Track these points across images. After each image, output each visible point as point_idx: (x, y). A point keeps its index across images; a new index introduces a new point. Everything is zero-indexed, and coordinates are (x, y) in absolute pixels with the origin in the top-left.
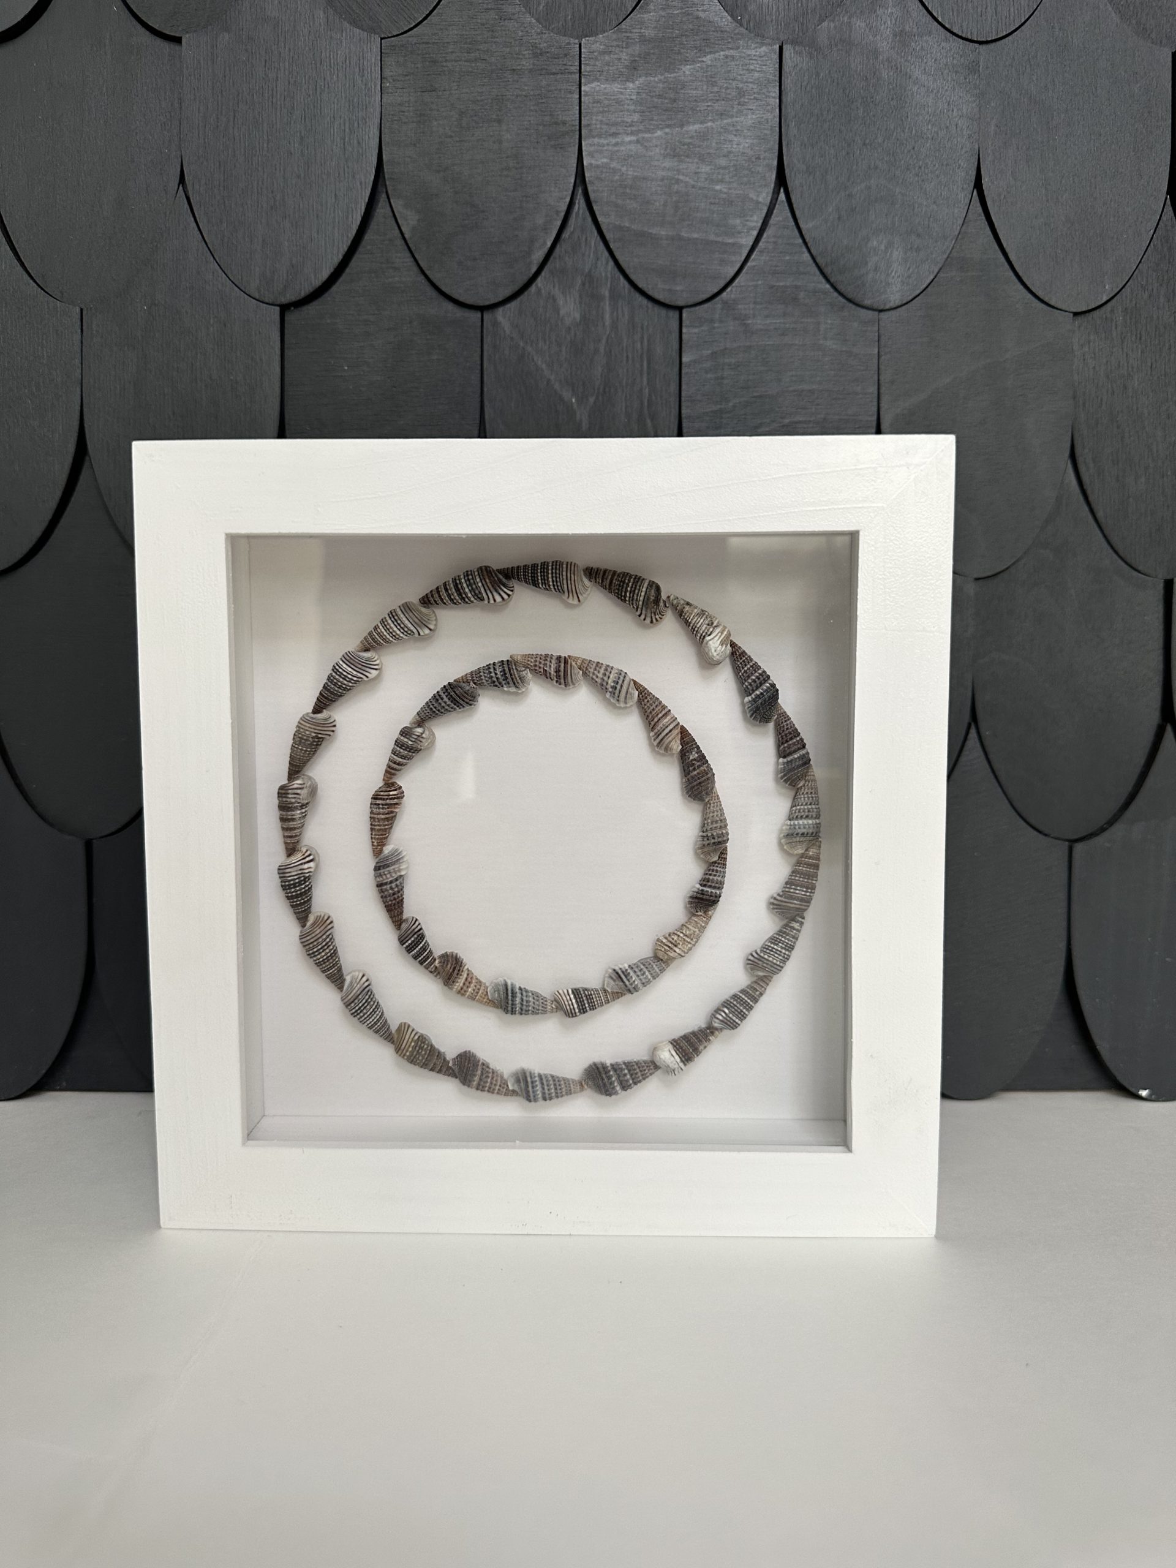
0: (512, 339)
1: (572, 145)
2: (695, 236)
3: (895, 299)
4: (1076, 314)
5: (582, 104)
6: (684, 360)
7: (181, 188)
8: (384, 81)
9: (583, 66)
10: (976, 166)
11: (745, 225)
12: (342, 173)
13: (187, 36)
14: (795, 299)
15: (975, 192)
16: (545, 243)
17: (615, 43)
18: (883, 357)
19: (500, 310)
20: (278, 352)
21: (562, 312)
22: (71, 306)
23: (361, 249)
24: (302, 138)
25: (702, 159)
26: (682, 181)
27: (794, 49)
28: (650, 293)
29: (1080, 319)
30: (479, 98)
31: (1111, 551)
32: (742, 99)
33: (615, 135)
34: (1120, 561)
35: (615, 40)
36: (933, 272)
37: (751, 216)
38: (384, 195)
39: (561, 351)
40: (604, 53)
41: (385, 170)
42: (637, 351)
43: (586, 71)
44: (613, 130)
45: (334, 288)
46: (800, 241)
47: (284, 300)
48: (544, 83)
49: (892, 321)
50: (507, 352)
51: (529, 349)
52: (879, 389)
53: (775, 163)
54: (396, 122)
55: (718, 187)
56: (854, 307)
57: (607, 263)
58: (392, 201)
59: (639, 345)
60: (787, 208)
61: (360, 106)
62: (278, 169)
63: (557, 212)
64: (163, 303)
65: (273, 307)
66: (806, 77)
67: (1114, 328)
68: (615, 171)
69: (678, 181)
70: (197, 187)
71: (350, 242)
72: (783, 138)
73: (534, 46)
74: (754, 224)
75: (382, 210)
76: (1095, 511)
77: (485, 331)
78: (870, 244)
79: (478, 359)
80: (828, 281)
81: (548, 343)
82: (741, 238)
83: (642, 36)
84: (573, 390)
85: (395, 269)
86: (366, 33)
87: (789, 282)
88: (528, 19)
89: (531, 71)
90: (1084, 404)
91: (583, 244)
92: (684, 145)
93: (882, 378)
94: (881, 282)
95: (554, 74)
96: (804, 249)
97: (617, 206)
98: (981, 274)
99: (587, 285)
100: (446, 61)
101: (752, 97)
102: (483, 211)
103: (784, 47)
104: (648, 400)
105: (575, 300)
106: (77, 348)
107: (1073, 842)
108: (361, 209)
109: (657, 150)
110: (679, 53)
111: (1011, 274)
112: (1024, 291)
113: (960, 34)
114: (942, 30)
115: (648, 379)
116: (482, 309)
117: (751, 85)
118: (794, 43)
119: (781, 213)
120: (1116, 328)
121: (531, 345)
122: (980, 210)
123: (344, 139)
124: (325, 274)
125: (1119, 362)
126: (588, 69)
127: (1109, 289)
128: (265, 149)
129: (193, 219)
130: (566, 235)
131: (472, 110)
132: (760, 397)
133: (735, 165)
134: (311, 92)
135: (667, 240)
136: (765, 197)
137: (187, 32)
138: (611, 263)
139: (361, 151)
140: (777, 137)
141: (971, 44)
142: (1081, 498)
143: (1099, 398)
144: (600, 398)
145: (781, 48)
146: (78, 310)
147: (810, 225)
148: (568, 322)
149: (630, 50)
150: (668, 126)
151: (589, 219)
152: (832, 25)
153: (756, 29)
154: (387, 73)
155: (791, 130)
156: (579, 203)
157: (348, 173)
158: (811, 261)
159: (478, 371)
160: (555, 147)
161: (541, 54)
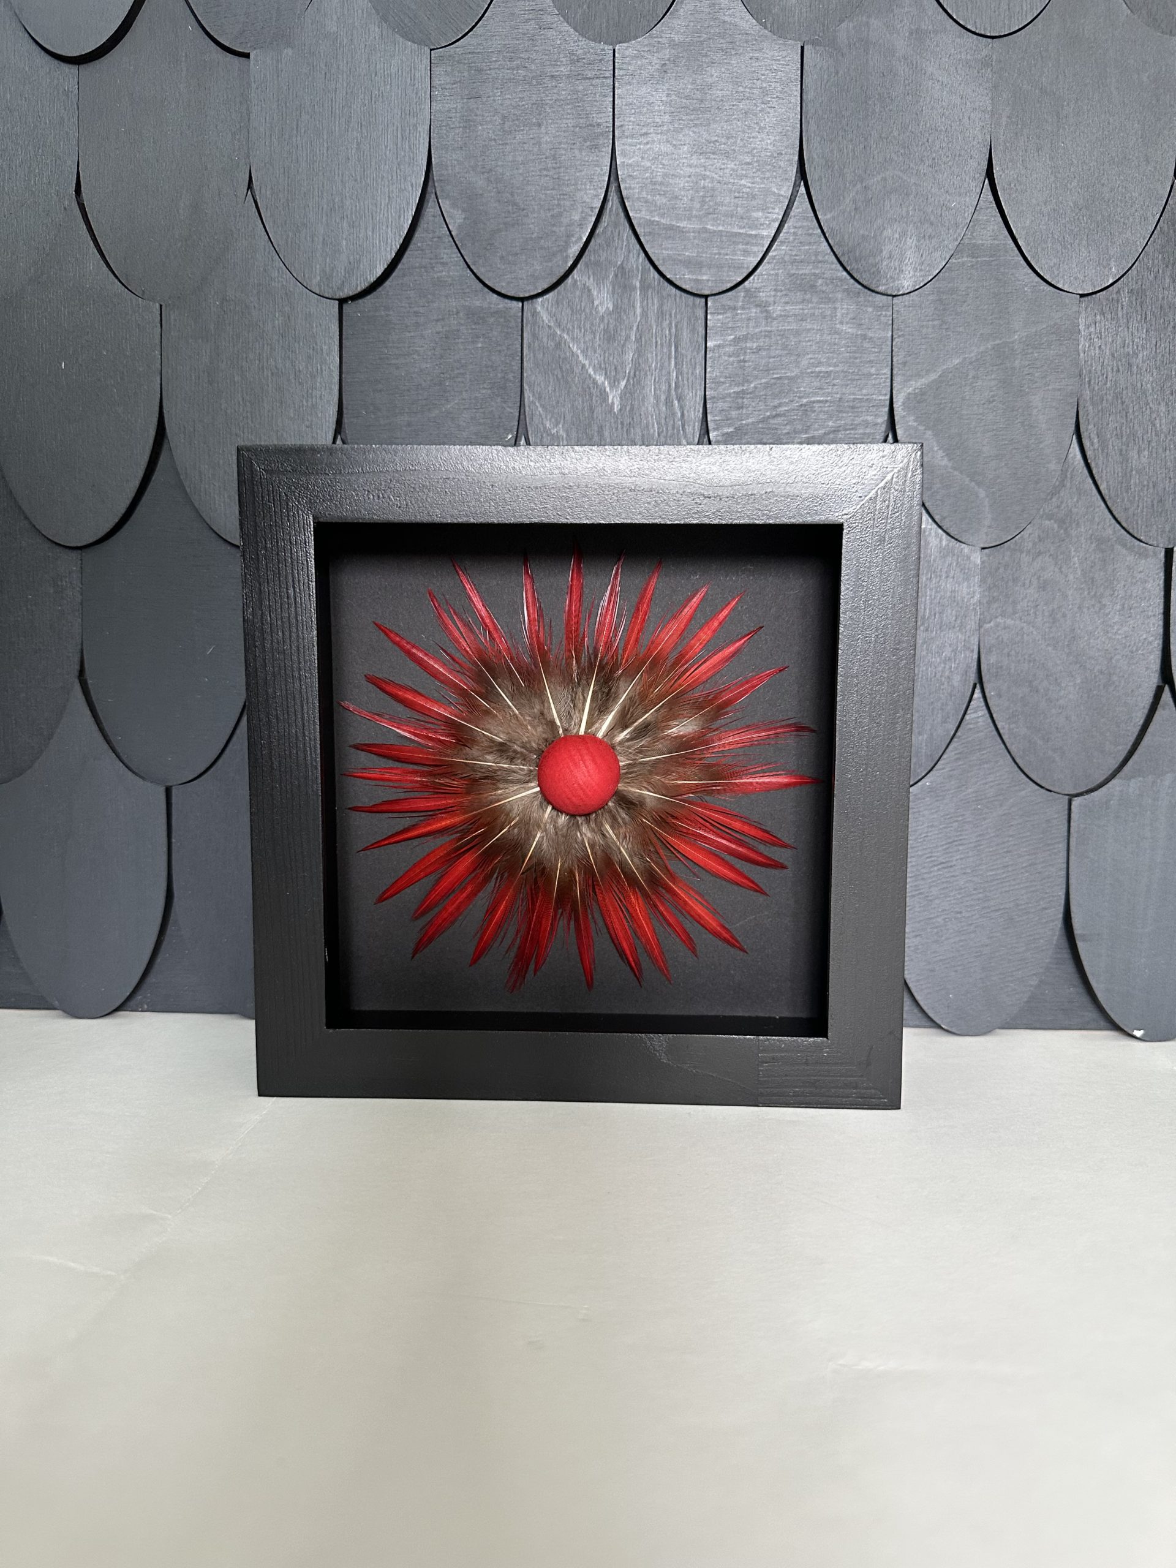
0: (550, 327)
1: (606, 145)
2: (721, 228)
3: (907, 284)
4: (1082, 296)
5: (616, 106)
6: (708, 344)
7: (249, 192)
8: (433, 89)
9: (616, 71)
10: (988, 156)
11: (766, 218)
12: (395, 177)
13: (255, 52)
14: (813, 286)
15: (987, 181)
16: (581, 238)
17: (646, 49)
18: (897, 340)
19: (540, 300)
20: (337, 343)
21: (596, 303)
22: (151, 303)
23: (412, 246)
24: (358, 144)
25: (726, 154)
26: (708, 176)
27: (815, 49)
28: (678, 283)
29: (1086, 299)
30: (521, 104)
31: (1113, 521)
32: (766, 98)
33: (646, 134)
34: (1123, 531)
35: (647, 45)
36: (945, 259)
37: (773, 209)
38: (433, 196)
39: (595, 337)
40: (636, 57)
41: (434, 173)
42: (666, 337)
43: (620, 75)
44: (644, 130)
45: (387, 283)
46: (819, 231)
47: (342, 295)
48: (581, 88)
49: (905, 306)
50: (545, 340)
51: (566, 336)
52: (892, 369)
53: (796, 158)
54: (444, 128)
55: (743, 182)
56: (869, 292)
57: (638, 256)
58: (440, 201)
59: (667, 332)
60: (807, 200)
61: (411, 114)
62: (337, 173)
63: (592, 209)
64: (233, 298)
65: (332, 301)
66: (826, 77)
67: (1120, 309)
68: (647, 169)
69: (704, 178)
70: (263, 191)
71: (401, 240)
72: (804, 134)
73: (572, 53)
74: (775, 216)
75: (431, 209)
76: (1099, 483)
77: (525, 321)
78: (885, 233)
79: (519, 346)
80: (845, 269)
81: (583, 330)
82: (763, 229)
83: (672, 40)
84: (606, 374)
85: (444, 264)
86: (416, 45)
87: (807, 270)
88: (565, 27)
89: (568, 77)
90: (1089, 382)
91: (616, 238)
92: (710, 143)
93: (895, 359)
94: (895, 269)
95: (589, 79)
96: (823, 239)
97: (646, 201)
98: (991, 259)
99: (619, 275)
100: (490, 69)
101: (775, 96)
102: (524, 210)
103: (805, 47)
104: (675, 383)
105: (608, 289)
106: (158, 341)
107: (1071, 797)
108: (412, 210)
109: (686, 148)
110: (706, 56)
111: (1021, 258)
112: (1033, 275)
113: (974, 30)
114: (957, 26)
115: (676, 364)
116: (522, 300)
117: (773, 85)
118: (814, 43)
119: (801, 205)
120: (1122, 308)
121: (568, 334)
122: (991, 197)
123: (397, 145)
124: (379, 272)
125: (1125, 341)
126: (621, 72)
127: (1115, 271)
128: (325, 155)
129: (260, 221)
130: (599, 230)
131: (514, 114)
132: (780, 379)
133: (758, 161)
134: (367, 102)
135: (693, 232)
136: (786, 191)
137: (255, 48)
138: (642, 255)
139: (412, 155)
140: (798, 134)
141: (985, 39)
142: (1086, 471)
143: (1105, 376)
144: (631, 381)
145: (802, 48)
146: (158, 306)
147: (829, 216)
148: (602, 310)
149: (660, 55)
150: (696, 125)
151: (622, 215)
152: (851, 25)
153: (779, 30)
154: (436, 82)
155: (811, 128)
156: (612, 200)
157: (400, 175)
158: (829, 250)
159: (519, 358)
160: (590, 148)
161: (578, 61)
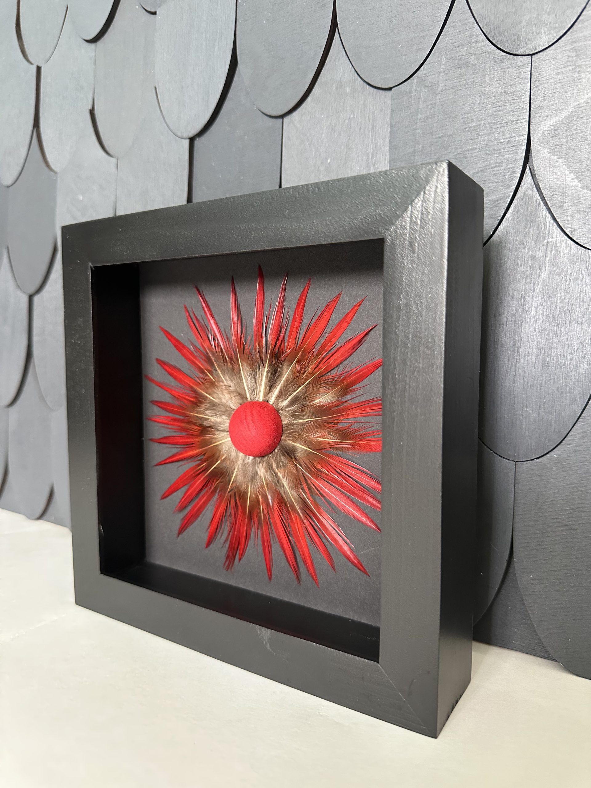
14: (467, 63)
16: (314, 68)
18: (534, 89)
19: (292, 114)
23: (227, 99)
41: (237, 50)
45: (215, 123)
47: (191, 135)
49: (542, 60)
50: (294, 140)
52: (530, 114)
54: (243, 21)
56: (512, 57)
57: (350, 72)
63: (320, 47)
65: (187, 140)
70: (160, 85)
71: (219, 96)
77: (284, 130)
78: (524, 7)
79: (280, 146)
80: (492, 43)
81: (316, 129)
82: (431, 31)
85: (243, 105)
91: (337, 64)
93: (533, 106)
94: (533, 33)
96: (475, 24)
99: (338, 88)
102: (283, 59)
106: (116, 178)
115: (372, 140)
116: (282, 116)
124: (208, 117)
129: (158, 104)
130: (328, 61)
132: (440, 138)
137: (159, 7)
151: (341, 46)
158: (480, 32)
159: (280, 154)
